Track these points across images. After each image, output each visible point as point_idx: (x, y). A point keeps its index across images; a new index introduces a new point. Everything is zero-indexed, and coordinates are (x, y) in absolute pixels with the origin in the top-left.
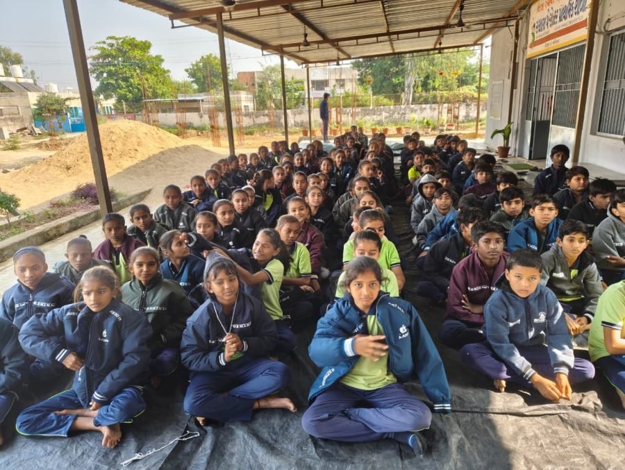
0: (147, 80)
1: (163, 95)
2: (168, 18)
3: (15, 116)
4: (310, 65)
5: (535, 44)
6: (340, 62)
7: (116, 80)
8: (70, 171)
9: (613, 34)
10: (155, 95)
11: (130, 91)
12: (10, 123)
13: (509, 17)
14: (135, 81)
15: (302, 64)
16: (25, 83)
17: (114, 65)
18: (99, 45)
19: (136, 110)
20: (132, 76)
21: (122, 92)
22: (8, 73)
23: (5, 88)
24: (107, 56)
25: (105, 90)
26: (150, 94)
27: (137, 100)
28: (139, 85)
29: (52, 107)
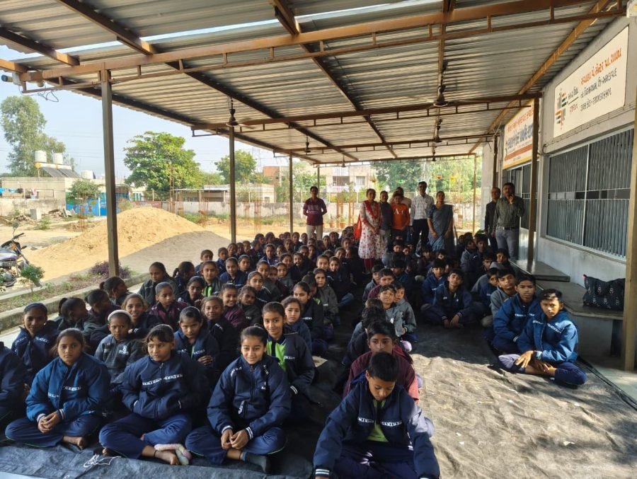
0: (177, 171)
1: (191, 185)
2: (190, 128)
3: (50, 199)
4: (321, 165)
5: (508, 157)
6: (346, 164)
7: (149, 170)
8: (92, 250)
9: (552, 155)
10: (184, 185)
11: (160, 181)
12: (43, 205)
13: (488, 134)
14: (167, 172)
15: (314, 164)
16: (63, 170)
17: (149, 157)
18: (136, 139)
19: (163, 198)
20: (164, 168)
21: (153, 181)
22: (50, 160)
23: (45, 174)
24: (143, 149)
25: (137, 178)
26: (179, 184)
27: (166, 189)
28: (169, 175)
29: (86, 192)
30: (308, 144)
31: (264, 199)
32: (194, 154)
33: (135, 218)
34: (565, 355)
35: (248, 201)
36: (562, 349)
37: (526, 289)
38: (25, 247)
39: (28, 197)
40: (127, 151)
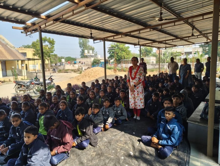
0: (123, 54)
1: (127, 58)
3: (88, 64)
7: (114, 54)
10: (124, 58)
11: (118, 57)
12: (86, 66)
14: (119, 54)
16: (92, 55)
17: (114, 50)
18: (111, 44)
19: (118, 63)
20: (119, 53)
21: (115, 57)
22: (89, 52)
23: (86, 57)
24: (113, 47)
25: (111, 57)
26: (123, 58)
27: (119, 60)
28: (120, 55)
29: (97, 62)
31: (151, 62)
32: (129, 48)
37: (167, 105)
38: (54, 79)
39: (82, 64)
40: (108, 48)
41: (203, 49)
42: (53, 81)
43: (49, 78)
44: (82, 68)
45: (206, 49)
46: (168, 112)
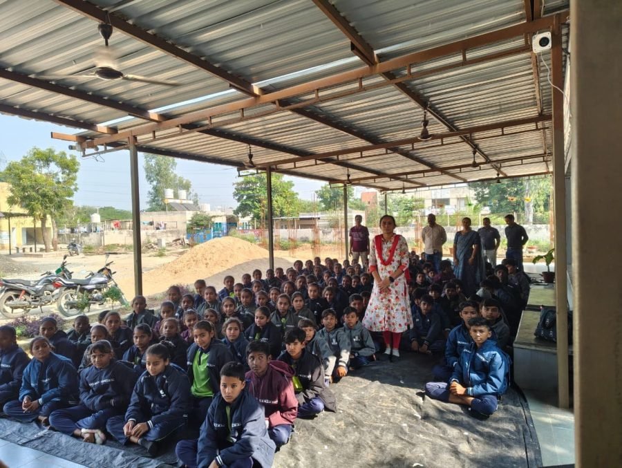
0: (277, 201)
1: (288, 213)
3: (174, 229)
6: (406, 191)
7: (253, 202)
10: (282, 214)
11: (262, 211)
12: (169, 235)
15: (381, 191)
16: (186, 204)
17: (253, 190)
21: (256, 211)
22: (176, 196)
23: (172, 208)
24: (248, 182)
25: (244, 209)
29: (201, 223)
30: (349, 176)
32: (293, 185)
33: (214, 246)
34: (496, 387)
35: (338, 227)
36: (491, 380)
37: (469, 315)
38: (115, 272)
39: (158, 229)
40: (236, 185)
41: (476, 192)
42: (113, 276)
43: (102, 270)
44: (160, 240)
45: (483, 192)
46: (479, 328)
